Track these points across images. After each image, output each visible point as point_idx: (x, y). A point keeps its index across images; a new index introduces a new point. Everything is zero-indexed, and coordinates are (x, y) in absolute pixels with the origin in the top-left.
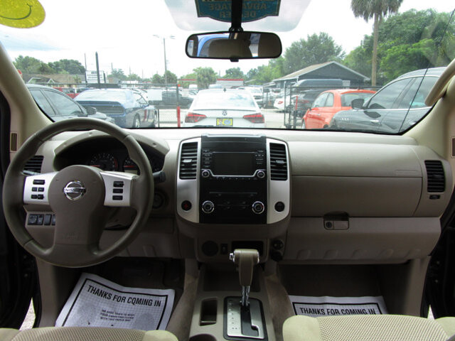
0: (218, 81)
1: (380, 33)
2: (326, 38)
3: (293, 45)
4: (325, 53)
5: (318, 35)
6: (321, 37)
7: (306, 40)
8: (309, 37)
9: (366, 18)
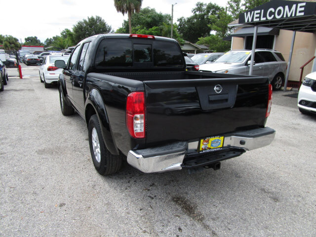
0: (23, 47)
1: (132, 21)
2: (100, 20)
3: (79, 23)
4: (101, 30)
5: (95, 18)
6: (97, 20)
7: (87, 20)
8: (89, 19)
9: (123, 13)
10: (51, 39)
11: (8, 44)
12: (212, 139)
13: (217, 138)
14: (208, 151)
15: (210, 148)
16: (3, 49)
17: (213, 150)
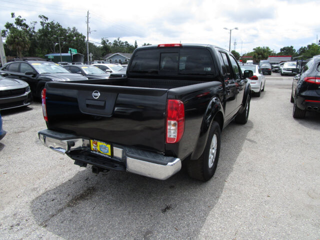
10: (305, 47)
11: (257, 55)
12: (99, 143)
13: (104, 144)
14: (97, 153)
15: (100, 152)
16: (252, 59)
17: (102, 155)
